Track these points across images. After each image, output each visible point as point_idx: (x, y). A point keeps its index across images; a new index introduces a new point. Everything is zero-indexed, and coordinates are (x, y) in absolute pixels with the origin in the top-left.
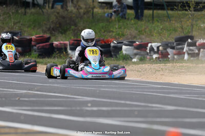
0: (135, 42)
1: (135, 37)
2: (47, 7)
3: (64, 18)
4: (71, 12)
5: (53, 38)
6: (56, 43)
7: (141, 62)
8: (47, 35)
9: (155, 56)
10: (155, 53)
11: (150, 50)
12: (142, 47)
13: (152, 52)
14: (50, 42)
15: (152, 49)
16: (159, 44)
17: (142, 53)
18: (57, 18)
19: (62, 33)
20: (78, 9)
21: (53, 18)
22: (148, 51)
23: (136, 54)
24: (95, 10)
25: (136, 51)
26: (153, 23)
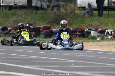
0: (98, 29)
1: (98, 26)
2: (49, 10)
3: (58, 16)
4: (63, 12)
5: (52, 27)
6: (54, 30)
7: (102, 40)
8: (49, 25)
9: (110, 37)
10: (110, 35)
11: (107, 34)
12: (102, 32)
13: (108, 35)
14: (51, 29)
15: (108, 33)
16: (112, 30)
17: (103, 35)
18: (54, 16)
19: (57, 24)
20: (66, 11)
21: (52, 16)
22: (106, 34)
23: (99, 36)
24: (76, 11)
25: (99, 34)
26: (108, 18)
